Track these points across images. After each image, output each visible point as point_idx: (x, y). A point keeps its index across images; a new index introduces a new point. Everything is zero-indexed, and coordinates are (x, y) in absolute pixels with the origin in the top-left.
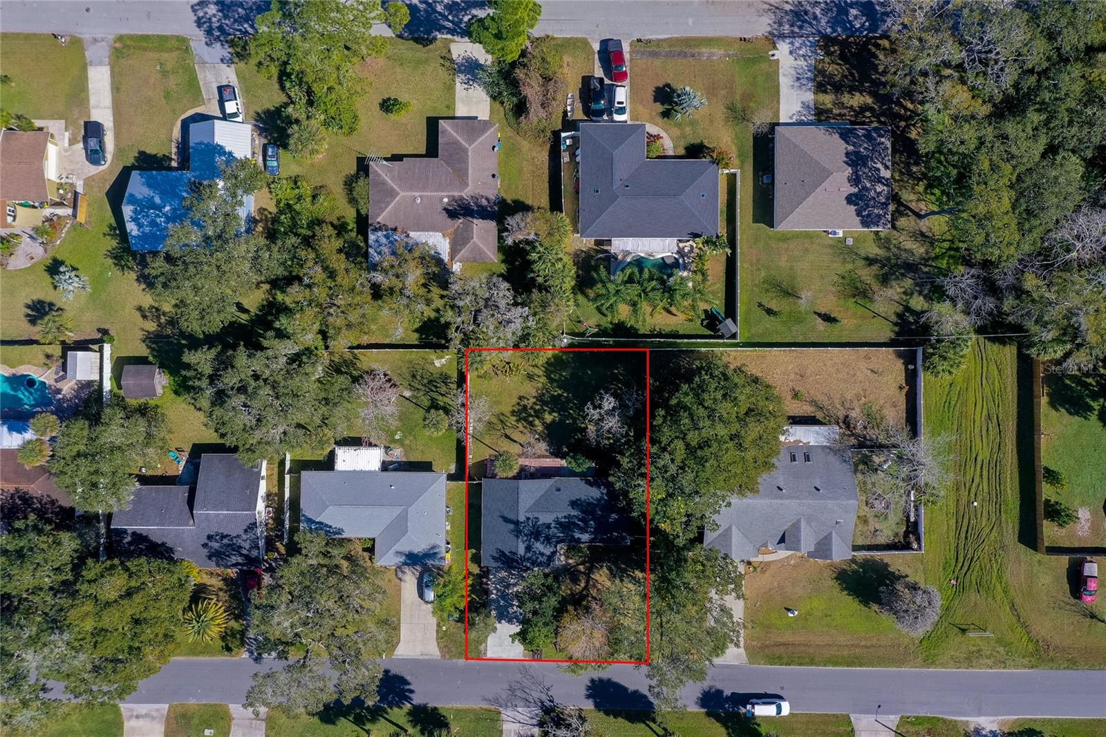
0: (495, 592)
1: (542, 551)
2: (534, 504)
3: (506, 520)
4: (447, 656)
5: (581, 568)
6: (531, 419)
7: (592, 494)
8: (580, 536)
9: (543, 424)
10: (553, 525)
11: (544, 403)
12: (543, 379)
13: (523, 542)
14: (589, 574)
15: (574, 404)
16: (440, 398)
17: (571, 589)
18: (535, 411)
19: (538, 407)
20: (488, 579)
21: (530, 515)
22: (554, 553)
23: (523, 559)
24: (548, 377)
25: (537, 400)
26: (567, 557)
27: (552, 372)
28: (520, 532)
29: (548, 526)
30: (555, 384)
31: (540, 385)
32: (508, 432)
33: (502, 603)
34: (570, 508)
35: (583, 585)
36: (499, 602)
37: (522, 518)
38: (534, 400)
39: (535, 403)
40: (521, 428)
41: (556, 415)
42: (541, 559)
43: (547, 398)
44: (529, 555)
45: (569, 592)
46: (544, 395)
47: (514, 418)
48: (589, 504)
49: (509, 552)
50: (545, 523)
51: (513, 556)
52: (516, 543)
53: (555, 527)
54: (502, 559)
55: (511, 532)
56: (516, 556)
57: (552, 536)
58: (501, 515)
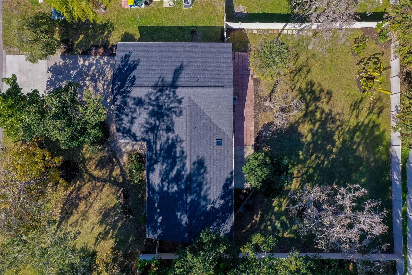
0: (87, 63)
1: (137, 122)
2: (200, 110)
3: (177, 72)
4: (6, 5)
5: (117, 171)
6: (303, 106)
7: (213, 189)
8: (157, 172)
9: (298, 122)
10: (171, 135)
11: (324, 123)
12: (353, 122)
13: (148, 95)
14: (110, 181)
15: (323, 161)
17: (90, 159)
18: (313, 112)
19: (318, 115)
20: (103, 55)
21: (185, 104)
22: (134, 137)
23: (125, 94)
24: (357, 128)
25: (328, 115)
26: (130, 154)
27: (363, 133)
28: (161, 90)
29: (169, 129)
30: (347, 137)
31: (346, 117)
33: (73, 72)
34: (195, 159)
35: (96, 173)
36: (74, 69)
37: (180, 93)
38: (327, 111)
39: (323, 112)
41: (309, 138)
42: (126, 119)
44: (130, 103)
45: (87, 156)
46: (334, 122)
47: (304, 86)
48: (200, 185)
49: (134, 76)
50: (173, 124)
51: (129, 83)
52: (146, 85)
53: (168, 139)
54: (125, 69)
55: (162, 78)
56: (129, 85)
57: (156, 135)
58: (184, 65)
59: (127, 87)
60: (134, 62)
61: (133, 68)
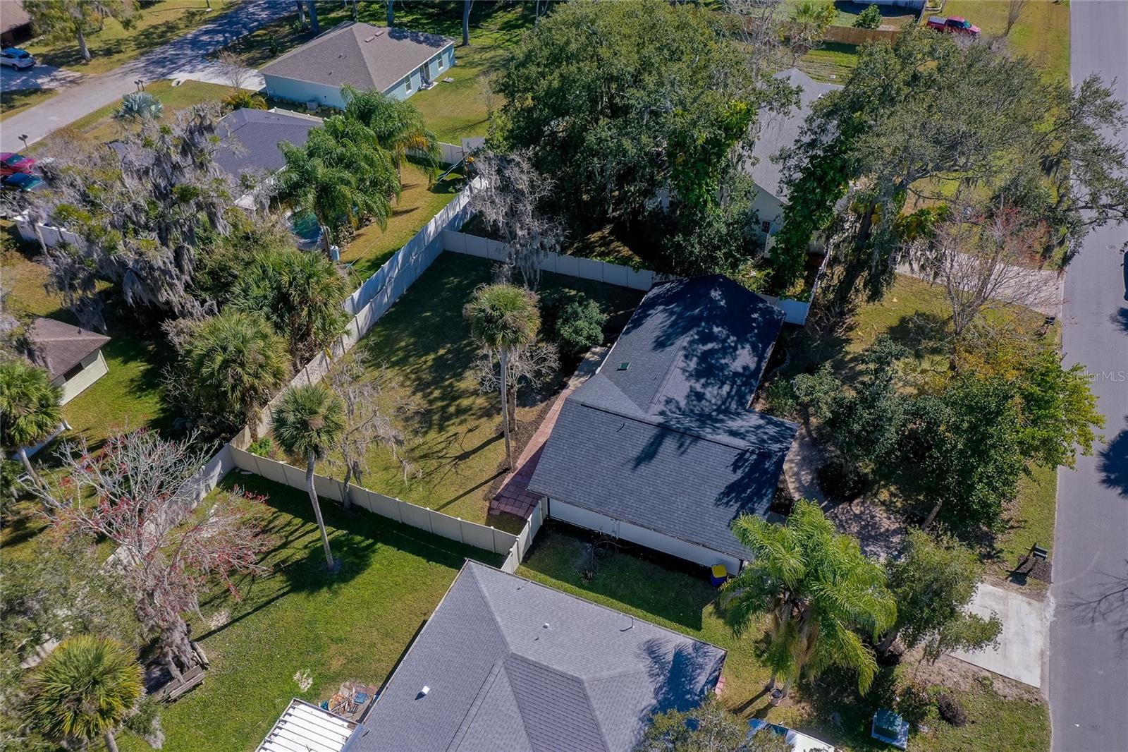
3: (649, 454)
6: (452, 409)
8: (740, 363)
10: (698, 387)
11: (435, 382)
12: (390, 373)
16: (285, 553)
18: (442, 399)
19: (436, 394)
21: (656, 408)
24: (391, 365)
25: (422, 390)
27: (387, 358)
29: (698, 395)
30: (413, 359)
31: (398, 380)
32: (455, 450)
37: (658, 419)
38: (419, 395)
39: (426, 396)
40: (462, 429)
43: (427, 376)
46: (419, 379)
47: (433, 434)
49: (734, 471)
50: (688, 396)
51: (747, 460)
52: (718, 446)
53: (704, 386)
54: (749, 491)
55: (683, 449)
56: (748, 454)
57: (724, 403)
58: (630, 465)
59: (753, 452)
60: (727, 503)
61: (732, 490)
